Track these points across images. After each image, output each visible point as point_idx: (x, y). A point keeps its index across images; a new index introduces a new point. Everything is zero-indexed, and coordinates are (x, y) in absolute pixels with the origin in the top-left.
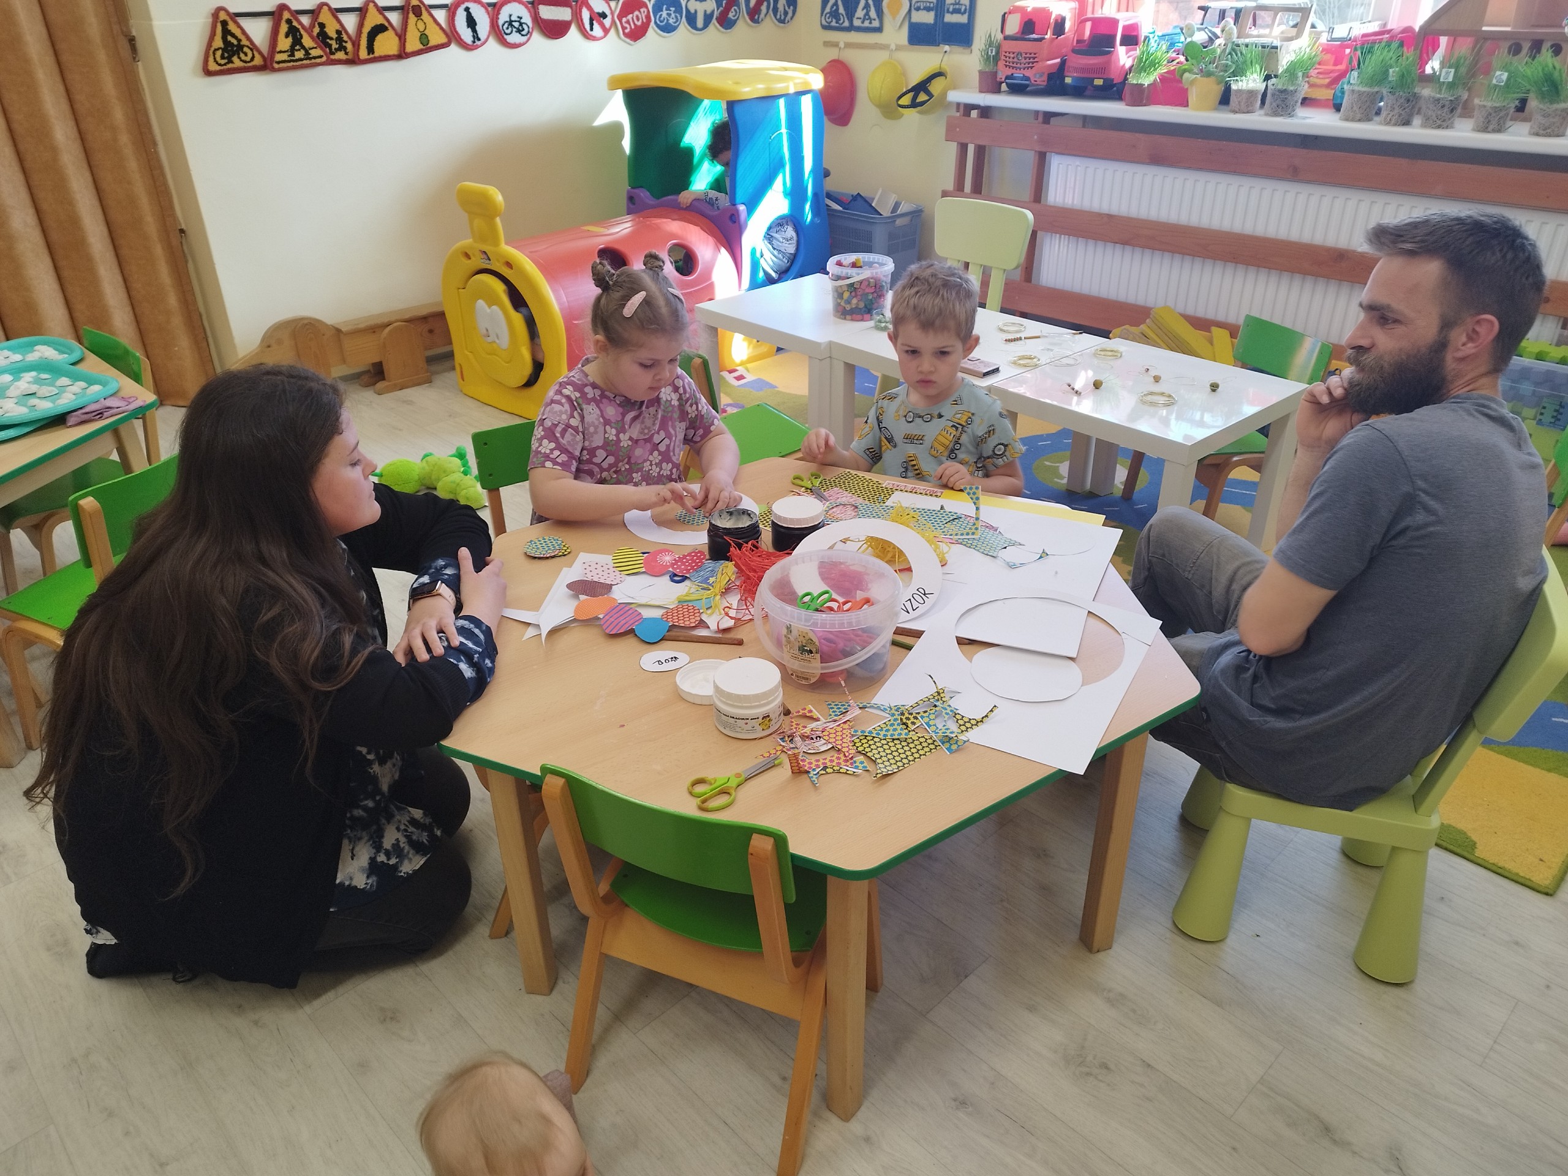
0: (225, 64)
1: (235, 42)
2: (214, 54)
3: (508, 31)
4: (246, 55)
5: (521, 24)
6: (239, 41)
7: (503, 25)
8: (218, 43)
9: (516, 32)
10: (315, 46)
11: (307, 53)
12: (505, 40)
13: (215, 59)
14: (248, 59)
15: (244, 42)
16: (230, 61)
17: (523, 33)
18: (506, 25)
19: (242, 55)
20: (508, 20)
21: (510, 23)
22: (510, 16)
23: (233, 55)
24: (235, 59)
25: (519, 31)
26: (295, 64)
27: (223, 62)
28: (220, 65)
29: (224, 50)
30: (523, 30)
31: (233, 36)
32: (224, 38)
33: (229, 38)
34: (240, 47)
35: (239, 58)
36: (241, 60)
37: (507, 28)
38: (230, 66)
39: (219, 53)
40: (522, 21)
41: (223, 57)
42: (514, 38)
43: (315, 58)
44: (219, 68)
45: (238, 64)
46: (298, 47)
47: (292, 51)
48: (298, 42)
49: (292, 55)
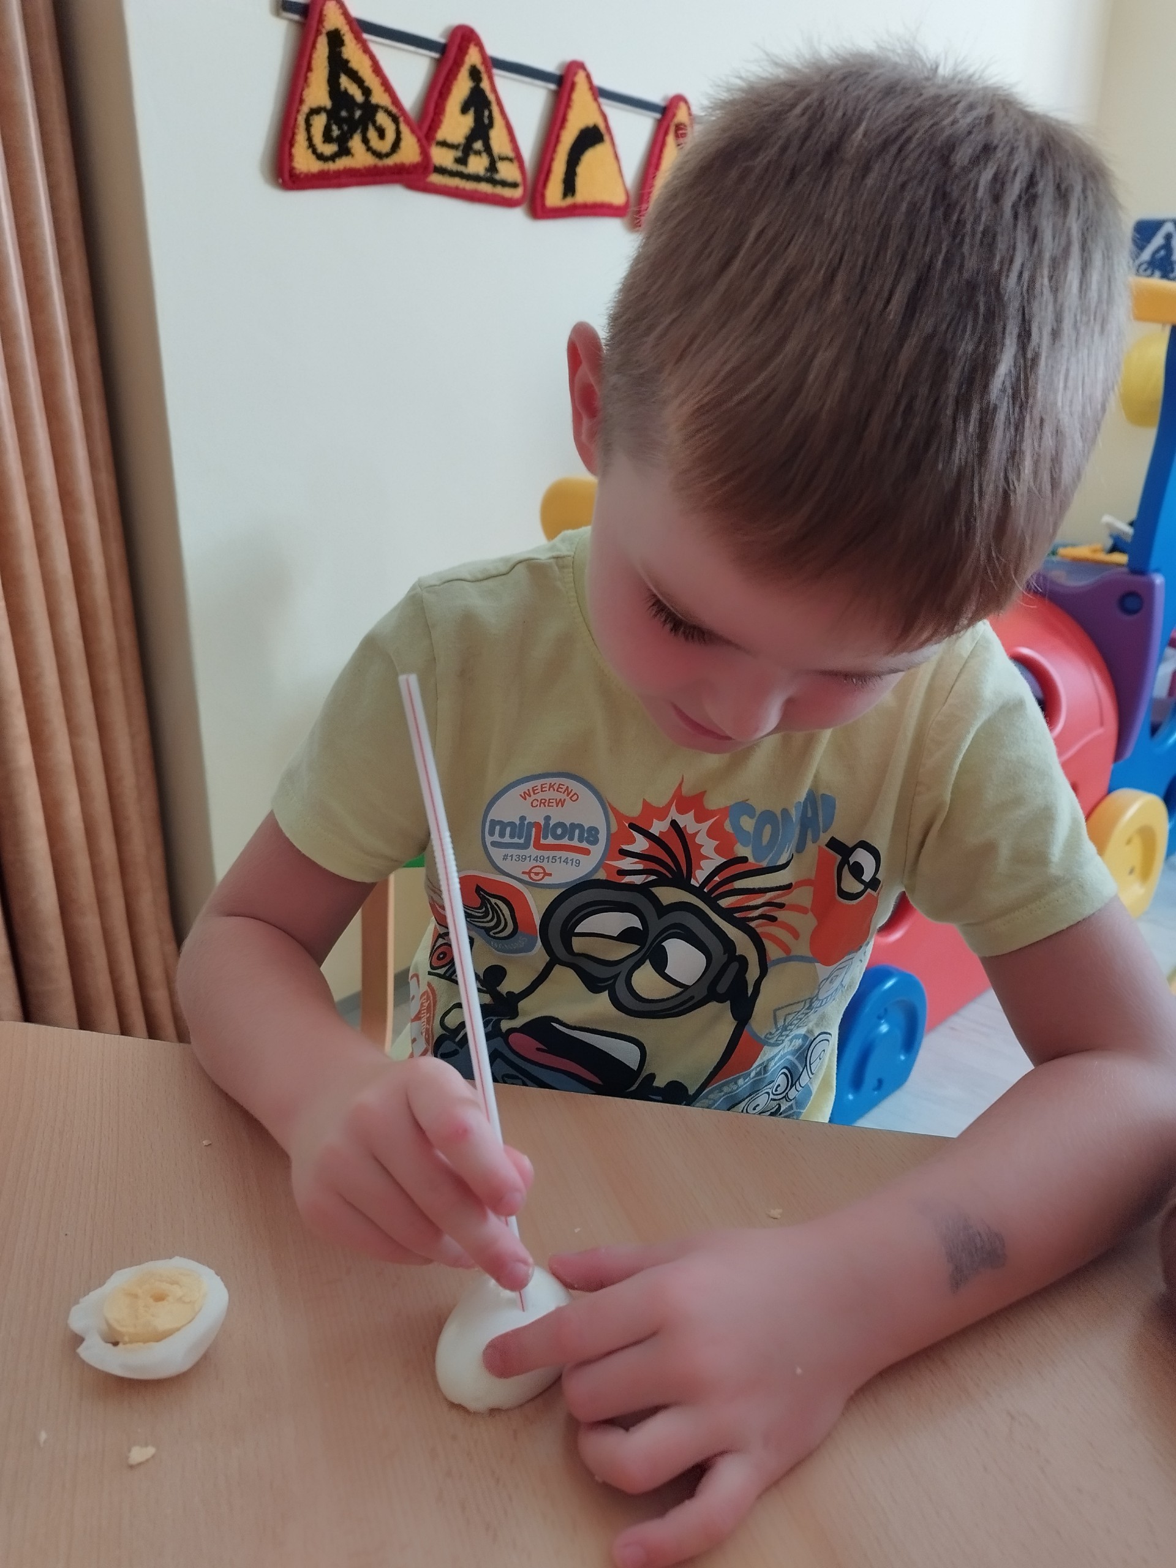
2: (306, 123)
4: (381, 133)
6: (367, 92)
13: (310, 139)
14: (384, 146)
19: (372, 134)
27: (329, 149)
28: (320, 157)
29: (333, 115)
34: (370, 110)
35: (365, 141)
36: (369, 149)
38: (343, 163)
39: (319, 123)
44: (315, 166)
45: (360, 157)
46: (478, 145)
47: (466, 151)
48: (481, 131)
49: (462, 161)
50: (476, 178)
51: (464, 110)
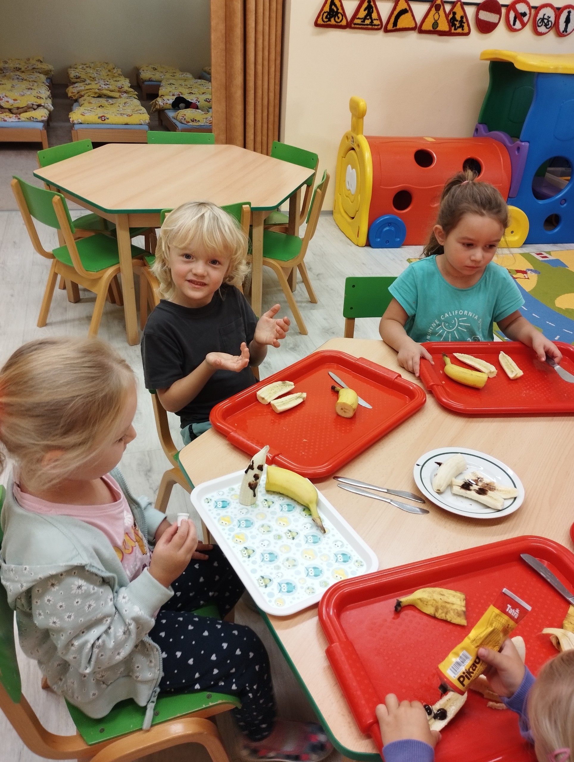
0: (326, 22)
1: (335, 10)
2: (323, 15)
3: (540, 25)
4: (338, 18)
5: (548, 21)
6: (338, 9)
7: (539, 20)
8: (327, 9)
9: (544, 26)
10: (377, 18)
11: (372, 22)
12: (537, 29)
13: (322, 17)
14: (339, 21)
15: (340, 11)
16: (330, 20)
17: (548, 27)
18: (540, 21)
19: (336, 18)
20: (542, 17)
21: (543, 20)
22: (544, 15)
23: (332, 17)
24: (332, 19)
25: (546, 25)
26: (363, 26)
27: (326, 20)
28: (324, 21)
29: (329, 13)
30: (549, 25)
31: (336, 6)
32: (331, 6)
33: (333, 7)
34: (337, 13)
35: (335, 19)
36: (335, 21)
37: (540, 23)
38: (329, 23)
39: (325, 14)
40: (550, 19)
41: (326, 18)
42: (542, 29)
43: (375, 25)
44: (322, 23)
45: (333, 22)
46: (368, 17)
47: (365, 19)
48: (369, 14)
49: (364, 21)
50: (367, 25)
51: (365, 10)
